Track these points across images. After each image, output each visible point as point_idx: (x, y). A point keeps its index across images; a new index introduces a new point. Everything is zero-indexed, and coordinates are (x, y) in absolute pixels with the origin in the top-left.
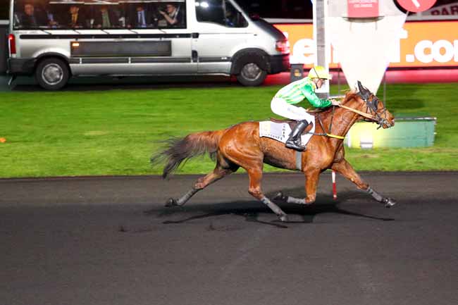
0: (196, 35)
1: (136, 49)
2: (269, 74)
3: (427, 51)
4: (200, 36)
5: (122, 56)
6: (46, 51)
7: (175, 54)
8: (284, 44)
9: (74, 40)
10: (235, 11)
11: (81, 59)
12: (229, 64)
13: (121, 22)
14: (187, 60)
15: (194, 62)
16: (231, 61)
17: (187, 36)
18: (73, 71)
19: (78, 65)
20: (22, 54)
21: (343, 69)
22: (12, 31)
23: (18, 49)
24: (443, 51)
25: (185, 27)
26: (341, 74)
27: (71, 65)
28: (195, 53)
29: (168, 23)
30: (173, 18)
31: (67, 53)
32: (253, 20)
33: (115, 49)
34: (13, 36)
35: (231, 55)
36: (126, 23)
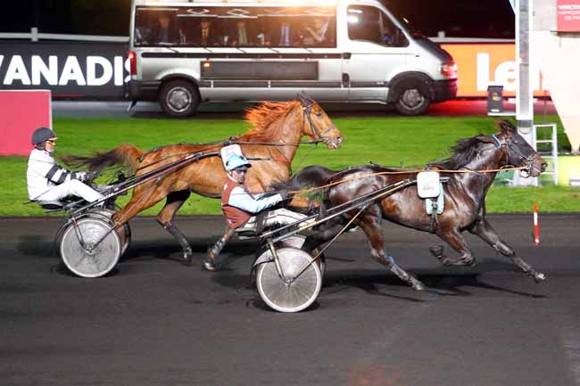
0: (348, 56)
1: (278, 71)
2: (432, 102)
4: (352, 56)
5: (261, 79)
6: (172, 72)
7: (323, 78)
8: (450, 67)
9: (204, 60)
11: (212, 82)
12: (386, 90)
13: (260, 39)
14: (337, 85)
15: (345, 86)
16: (389, 86)
17: (337, 56)
18: (203, 97)
19: (209, 89)
20: (144, 75)
21: (552, 97)
22: (132, 48)
23: (139, 69)
25: (335, 46)
26: (548, 103)
27: (201, 89)
28: (345, 77)
29: (315, 41)
30: (320, 35)
31: (196, 75)
32: (415, 38)
33: (253, 71)
34: (134, 55)
35: (389, 79)
36: (266, 41)
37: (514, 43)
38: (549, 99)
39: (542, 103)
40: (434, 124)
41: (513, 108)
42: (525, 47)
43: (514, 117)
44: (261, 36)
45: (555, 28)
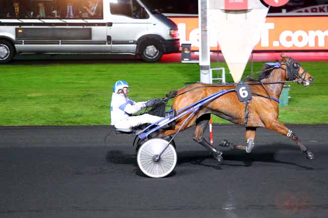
0: (110, 24)
1: (65, 34)
2: (164, 53)
3: (289, 39)
4: (113, 25)
5: (55, 39)
7: (94, 38)
8: (176, 32)
9: (18, 27)
10: (139, 7)
12: (135, 46)
13: (54, 13)
14: (104, 43)
15: (108, 44)
16: (137, 44)
17: (103, 24)
18: (17, 50)
19: (21, 45)
21: (222, 52)
24: (300, 39)
25: (102, 18)
26: (220, 54)
27: (15, 45)
28: (109, 38)
29: (89, 15)
30: (93, 11)
31: (12, 36)
32: (154, 13)
33: (49, 34)
35: (136, 39)
36: (58, 15)
37: (198, 17)
38: (220, 52)
39: (216, 54)
40: (150, 68)
41: (197, 58)
42: (204, 20)
43: (198, 64)
44: (55, 12)
45: (223, 8)
